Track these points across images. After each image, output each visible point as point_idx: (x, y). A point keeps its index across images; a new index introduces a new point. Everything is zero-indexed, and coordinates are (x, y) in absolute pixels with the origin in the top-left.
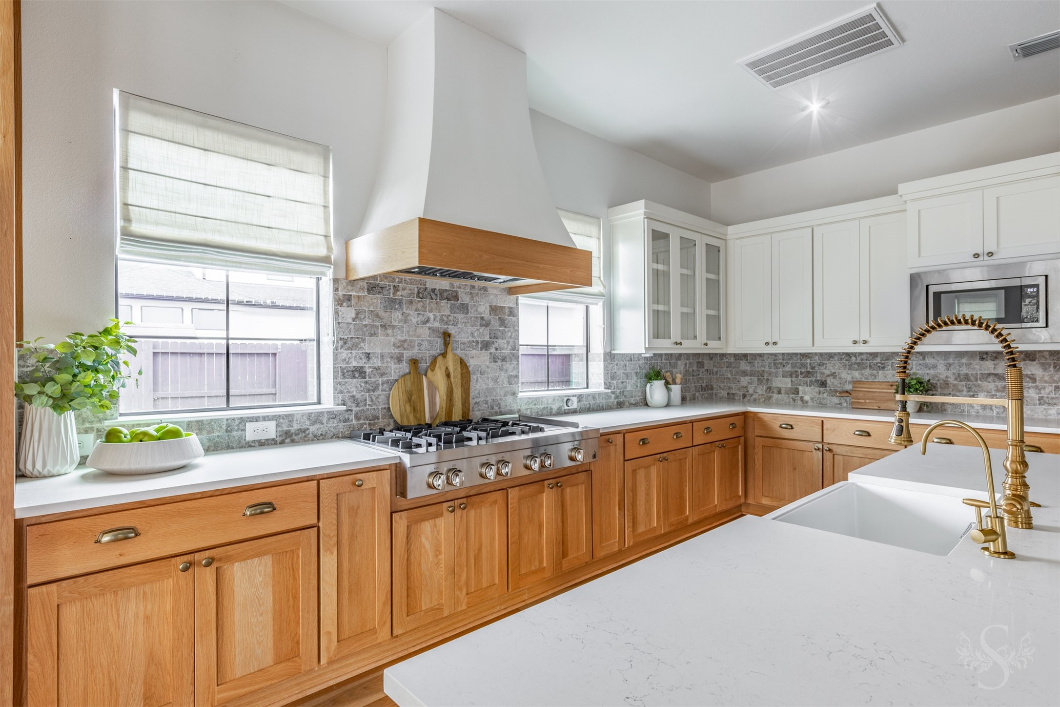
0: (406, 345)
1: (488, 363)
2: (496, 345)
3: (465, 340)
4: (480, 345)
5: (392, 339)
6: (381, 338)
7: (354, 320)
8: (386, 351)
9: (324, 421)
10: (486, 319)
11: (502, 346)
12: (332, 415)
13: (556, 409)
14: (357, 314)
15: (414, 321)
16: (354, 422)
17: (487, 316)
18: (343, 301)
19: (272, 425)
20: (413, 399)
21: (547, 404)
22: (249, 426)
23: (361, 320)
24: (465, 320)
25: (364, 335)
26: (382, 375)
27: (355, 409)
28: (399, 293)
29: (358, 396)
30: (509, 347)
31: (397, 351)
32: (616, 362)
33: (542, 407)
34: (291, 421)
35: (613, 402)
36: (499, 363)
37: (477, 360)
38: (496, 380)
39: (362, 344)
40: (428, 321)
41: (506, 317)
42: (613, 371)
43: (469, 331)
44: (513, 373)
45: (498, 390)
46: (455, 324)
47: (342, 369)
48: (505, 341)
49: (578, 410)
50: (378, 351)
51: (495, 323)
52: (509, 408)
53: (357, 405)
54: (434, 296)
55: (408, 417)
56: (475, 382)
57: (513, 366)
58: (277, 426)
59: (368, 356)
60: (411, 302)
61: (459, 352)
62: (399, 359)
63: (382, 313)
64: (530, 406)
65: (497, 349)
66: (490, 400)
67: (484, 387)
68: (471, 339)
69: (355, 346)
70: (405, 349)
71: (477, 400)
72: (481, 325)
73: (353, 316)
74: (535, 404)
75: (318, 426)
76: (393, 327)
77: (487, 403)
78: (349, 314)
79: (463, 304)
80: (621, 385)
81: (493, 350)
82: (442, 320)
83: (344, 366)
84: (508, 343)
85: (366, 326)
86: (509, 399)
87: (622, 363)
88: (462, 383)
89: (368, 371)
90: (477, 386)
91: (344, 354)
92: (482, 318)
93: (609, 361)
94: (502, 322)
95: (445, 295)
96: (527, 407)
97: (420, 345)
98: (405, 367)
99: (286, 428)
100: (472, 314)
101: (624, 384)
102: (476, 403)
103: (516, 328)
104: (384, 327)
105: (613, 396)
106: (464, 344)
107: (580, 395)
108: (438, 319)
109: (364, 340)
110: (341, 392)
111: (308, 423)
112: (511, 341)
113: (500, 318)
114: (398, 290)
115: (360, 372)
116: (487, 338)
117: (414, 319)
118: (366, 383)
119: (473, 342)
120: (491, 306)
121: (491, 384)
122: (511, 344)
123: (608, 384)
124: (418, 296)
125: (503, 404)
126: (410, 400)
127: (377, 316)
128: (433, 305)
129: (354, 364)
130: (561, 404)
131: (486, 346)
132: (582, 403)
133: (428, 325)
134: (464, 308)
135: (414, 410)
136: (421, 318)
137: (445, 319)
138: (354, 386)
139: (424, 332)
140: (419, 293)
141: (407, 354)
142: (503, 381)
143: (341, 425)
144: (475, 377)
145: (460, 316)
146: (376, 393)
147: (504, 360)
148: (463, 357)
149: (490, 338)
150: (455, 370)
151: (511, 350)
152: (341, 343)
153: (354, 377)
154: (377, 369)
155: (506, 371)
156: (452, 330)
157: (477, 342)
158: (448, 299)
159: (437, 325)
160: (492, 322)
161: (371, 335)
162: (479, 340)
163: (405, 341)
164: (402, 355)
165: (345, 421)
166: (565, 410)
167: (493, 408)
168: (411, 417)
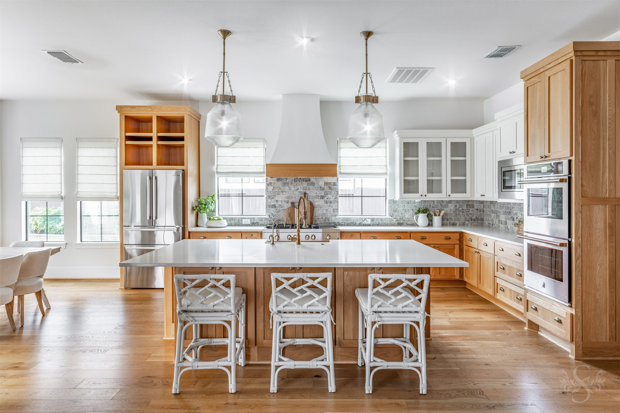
0: (290, 198)
1: (323, 204)
2: (327, 197)
3: (313, 195)
4: (320, 197)
5: (285, 196)
6: (281, 195)
7: (272, 190)
8: (283, 199)
9: (263, 220)
10: (322, 187)
11: (330, 197)
12: (266, 219)
13: (358, 223)
14: (273, 188)
15: (293, 189)
16: (272, 221)
17: (323, 186)
18: (269, 184)
19: (249, 220)
20: (291, 215)
21: (353, 221)
22: (244, 220)
23: (275, 190)
24: (313, 188)
25: (276, 194)
26: (282, 207)
27: (273, 217)
28: (288, 181)
29: (274, 214)
30: (334, 198)
31: (287, 199)
32: (398, 204)
33: (350, 222)
34: (254, 220)
35: (395, 223)
36: (329, 204)
37: (318, 202)
38: (327, 210)
39: (275, 197)
40: (298, 189)
41: (332, 186)
42: (395, 208)
43: (315, 192)
44: (336, 208)
45: (328, 214)
46: (309, 190)
47: (269, 205)
48: (331, 195)
49: (371, 224)
50: (280, 199)
51: (327, 189)
52: (333, 221)
53: (273, 216)
54: (300, 181)
55: (289, 221)
56: (317, 211)
57: (335, 205)
58: (250, 221)
59: (277, 201)
60: (292, 183)
61: (310, 200)
62: (288, 202)
63: (281, 187)
64: (344, 221)
65: (327, 199)
66: (324, 218)
67: (322, 213)
68: (316, 195)
69: (273, 198)
70: (289, 199)
71: (318, 217)
72: (320, 190)
73: (272, 189)
74: (347, 221)
75: (262, 222)
76: (285, 192)
77: (323, 218)
78: (271, 188)
79: (312, 183)
80: (400, 215)
81: (326, 199)
82: (303, 189)
83: (269, 204)
84: (333, 196)
85: (276, 192)
86: (333, 218)
87: (402, 205)
88: (310, 211)
89: (277, 206)
90: (318, 212)
91: (269, 200)
92: (321, 187)
93: (392, 204)
94: (330, 188)
95: (305, 180)
96: (342, 221)
97: (295, 197)
98: (290, 205)
99: (253, 222)
100: (316, 186)
101: (403, 215)
102: (318, 218)
103: (337, 190)
104: (282, 192)
105: (395, 220)
106: (313, 197)
107: (373, 218)
108: (302, 188)
109: (275, 196)
110: (269, 212)
111: (259, 220)
112: (334, 195)
113: (329, 187)
114: (287, 180)
115: (274, 206)
116: (323, 194)
117: (293, 188)
118: (276, 209)
119: (317, 196)
120: (325, 183)
121: (325, 212)
122: (334, 196)
123: (391, 214)
124: (294, 181)
125: (330, 220)
126: (290, 216)
127: (280, 188)
128: (300, 184)
129: (273, 204)
130: (361, 222)
131: (322, 197)
132: (374, 222)
133: (298, 190)
134: (313, 184)
135: (291, 219)
136: (295, 188)
137: (305, 188)
138: (272, 210)
139: (297, 193)
140: (295, 180)
141: (291, 201)
142: (330, 211)
143: (268, 222)
144: (317, 209)
145: (311, 187)
146: (279, 213)
147: (331, 202)
148: (312, 201)
149: (324, 194)
150: (308, 206)
151: (334, 199)
152: (268, 197)
153: (272, 208)
154: (280, 205)
155: (332, 207)
156: (308, 192)
157: (318, 196)
158: (306, 181)
159: (302, 190)
160: (325, 188)
161: (278, 194)
162: (320, 195)
163: (290, 196)
164: (288, 201)
165: (270, 221)
166: (363, 224)
167: (325, 221)
168: (290, 221)
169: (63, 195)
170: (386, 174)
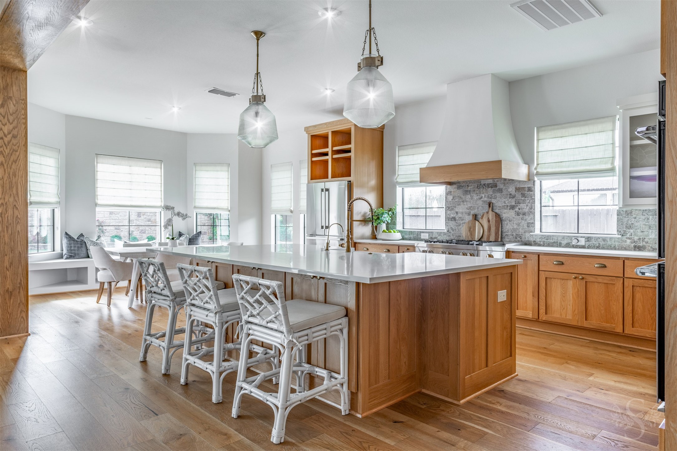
0: (472, 209)
1: (514, 216)
2: (519, 207)
3: (501, 205)
4: (509, 207)
5: (466, 206)
6: (462, 206)
7: (452, 200)
8: (464, 211)
9: (442, 235)
10: (513, 194)
11: (523, 207)
12: (445, 234)
13: (565, 244)
14: (453, 197)
15: (475, 198)
16: (452, 237)
17: (513, 192)
18: (449, 193)
19: (427, 234)
20: (471, 230)
21: (557, 240)
22: (422, 234)
23: (455, 200)
24: (500, 196)
25: (456, 205)
26: (462, 220)
27: (452, 232)
28: (469, 188)
29: (453, 228)
30: (528, 208)
31: (468, 211)
32: (634, 216)
33: (552, 241)
34: (433, 234)
35: (629, 246)
36: (521, 216)
37: (507, 214)
38: (519, 225)
39: (455, 209)
40: (481, 198)
41: (526, 192)
42: (630, 223)
43: (503, 201)
44: (531, 221)
45: (521, 230)
46: (495, 198)
47: (448, 218)
48: (525, 205)
49: (587, 246)
50: (461, 211)
51: (519, 196)
52: (527, 239)
53: (453, 231)
54: (484, 187)
55: (468, 237)
56: (506, 225)
57: (530, 217)
58: (429, 235)
59: (457, 213)
60: (474, 191)
61: (497, 211)
62: (469, 214)
63: (462, 196)
64: (543, 240)
65: (519, 209)
66: (514, 234)
67: (511, 228)
68: (504, 204)
69: (452, 209)
70: (471, 210)
71: (507, 234)
72: (510, 198)
73: (452, 198)
74: (547, 239)
75: (440, 237)
76: (467, 201)
77: (513, 235)
78: (450, 198)
79: (499, 189)
80: (640, 234)
81: (517, 209)
82: (488, 197)
83: (448, 216)
84: (527, 206)
85: (456, 202)
86: (527, 235)
87: (643, 217)
88: (496, 225)
89: (457, 218)
90: (507, 227)
91: (449, 212)
92: (510, 194)
93: (624, 216)
94: (523, 195)
95: (490, 186)
96: (540, 240)
97: (478, 208)
98: (471, 217)
99: (431, 236)
100: (505, 192)
101: (646, 233)
102: (506, 235)
103: (533, 198)
104: (463, 201)
105: (629, 241)
106: (500, 207)
107: (589, 237)
108: (486, 196)
109: (455, 207)
110: (448, 226)
111: (437, 235)
112: (529, 205)
113: (522, 193)
114: (469, 187)
115: (454, 219)
116: (513, 204)
117: (475, 197)
118: (456, 223)
119: (505, 206)
120: (516, 188)
121: (515, 227)
122: (529, 206)
123: (622, 232)
124: (477, 188)
125: (523, 237)
126: (470, 231)
127: (461, 198)
128: (484, 191)
129: (452, 216)
130: (570, 241)
131: (512, 207)
132: (591, 243)
133: (482, 199)
134: (500, 191)
135: (471, 234)
136: (478, 197)
137: (490, 196)
138: (452, 224)
139: (480, 203)
140: (478, 186)
141: (473, 212)
142: (523, 225)
143: (448, 237)
144: (506, 223)
145: (498, 195)
146: (460, 227)
147: (524, 214)
148: (499, 213)
149: (515, 203)
150: (492, 219)
151: (529, 209)
152: (448, 208)
153: (452, 221)
154: (460, 218)
155: (526, 220)
156: (493, 201)
157: (507, 206)
158: (492, 187)
159: (486, 199)
160: (517, 195)
161: (458, 205)
162: (509, 205)
163: (471, 207)
164: (470, 212)
165: (449, 236)
166: (573, 245)
167: (517, 238)
168: (470, 237)
169: (292, 209)
170: (612, 170)
